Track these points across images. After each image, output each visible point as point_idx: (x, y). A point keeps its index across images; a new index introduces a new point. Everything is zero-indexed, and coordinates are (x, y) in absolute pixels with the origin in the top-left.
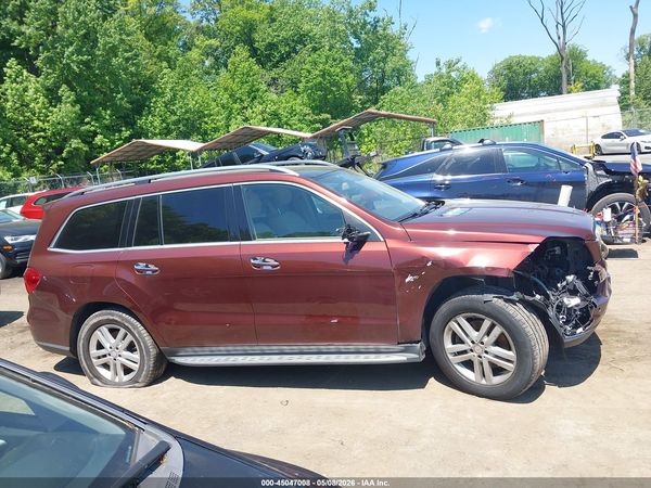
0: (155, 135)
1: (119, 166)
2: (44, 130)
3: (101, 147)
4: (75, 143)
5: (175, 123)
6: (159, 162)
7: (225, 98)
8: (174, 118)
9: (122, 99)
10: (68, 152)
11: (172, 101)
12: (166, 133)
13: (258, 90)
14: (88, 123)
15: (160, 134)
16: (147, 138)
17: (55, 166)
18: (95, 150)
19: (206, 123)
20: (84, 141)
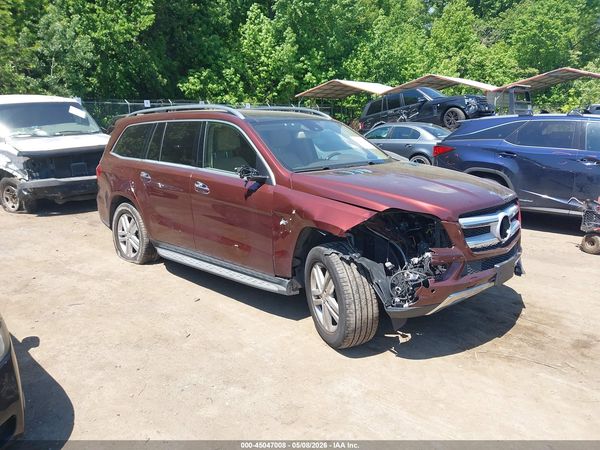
0: (356, 76)
1: (318, 102)
2: (267, 65)
3: (308, 83)
4: (288, 78)
5: (378, 67)
6: (355, 102)
7: (431, 45)
8: (377, 62)
9: (334, 42)
10: (282, 85)
11: (379, 46)
12: (365, 76)
13: (467, 40)
14: (303, 61)
15: (361, 76)
16: (349, 79)
17: (271, 96)
18: (304, 85)
19: (406, 69)
20: (296, 77)
